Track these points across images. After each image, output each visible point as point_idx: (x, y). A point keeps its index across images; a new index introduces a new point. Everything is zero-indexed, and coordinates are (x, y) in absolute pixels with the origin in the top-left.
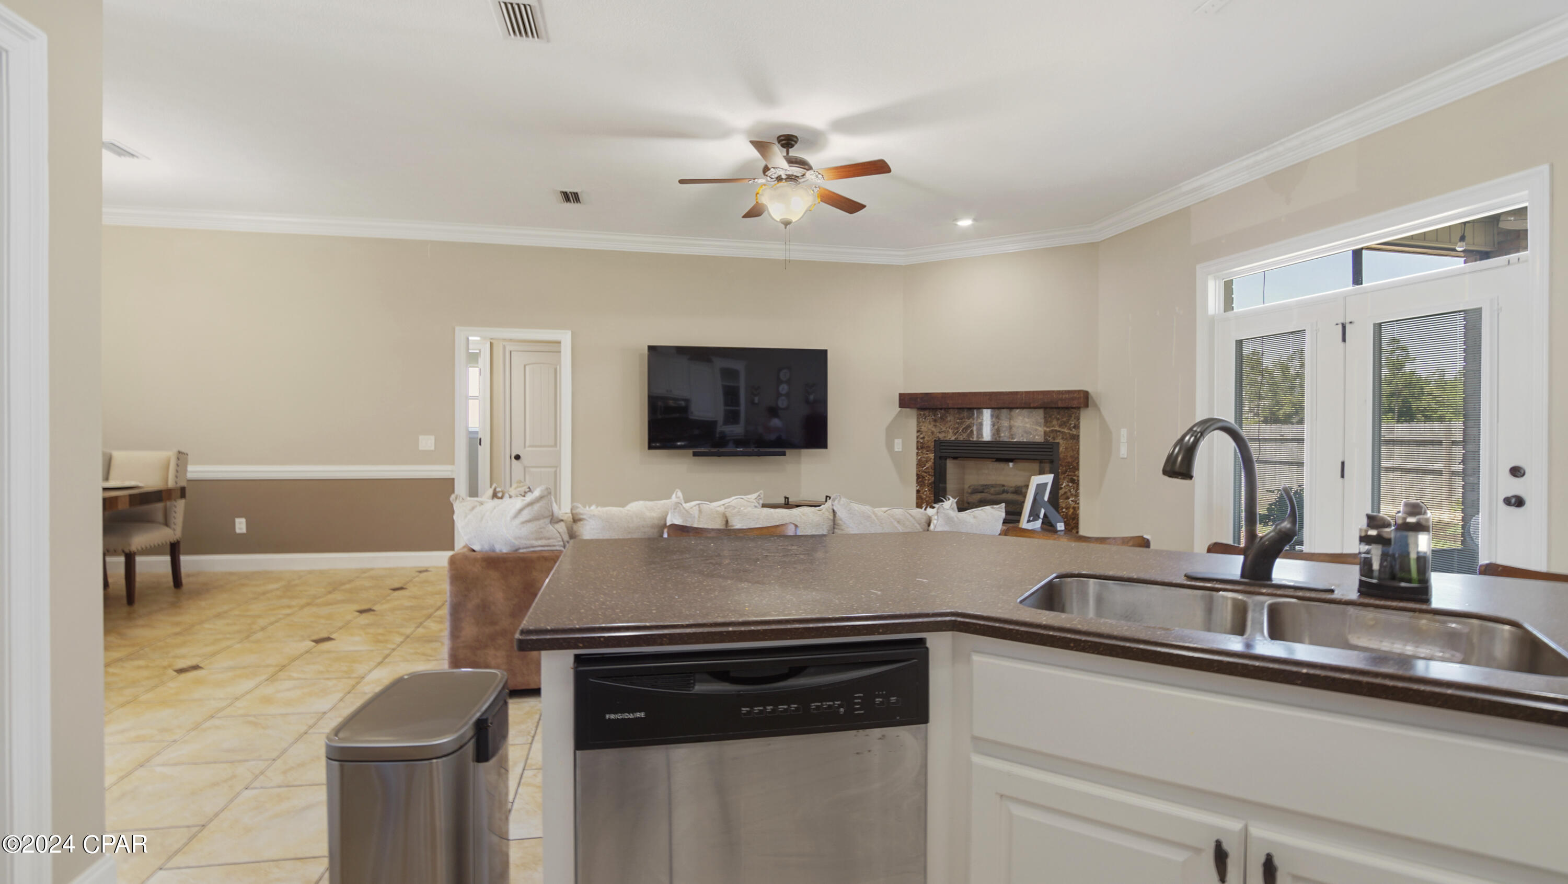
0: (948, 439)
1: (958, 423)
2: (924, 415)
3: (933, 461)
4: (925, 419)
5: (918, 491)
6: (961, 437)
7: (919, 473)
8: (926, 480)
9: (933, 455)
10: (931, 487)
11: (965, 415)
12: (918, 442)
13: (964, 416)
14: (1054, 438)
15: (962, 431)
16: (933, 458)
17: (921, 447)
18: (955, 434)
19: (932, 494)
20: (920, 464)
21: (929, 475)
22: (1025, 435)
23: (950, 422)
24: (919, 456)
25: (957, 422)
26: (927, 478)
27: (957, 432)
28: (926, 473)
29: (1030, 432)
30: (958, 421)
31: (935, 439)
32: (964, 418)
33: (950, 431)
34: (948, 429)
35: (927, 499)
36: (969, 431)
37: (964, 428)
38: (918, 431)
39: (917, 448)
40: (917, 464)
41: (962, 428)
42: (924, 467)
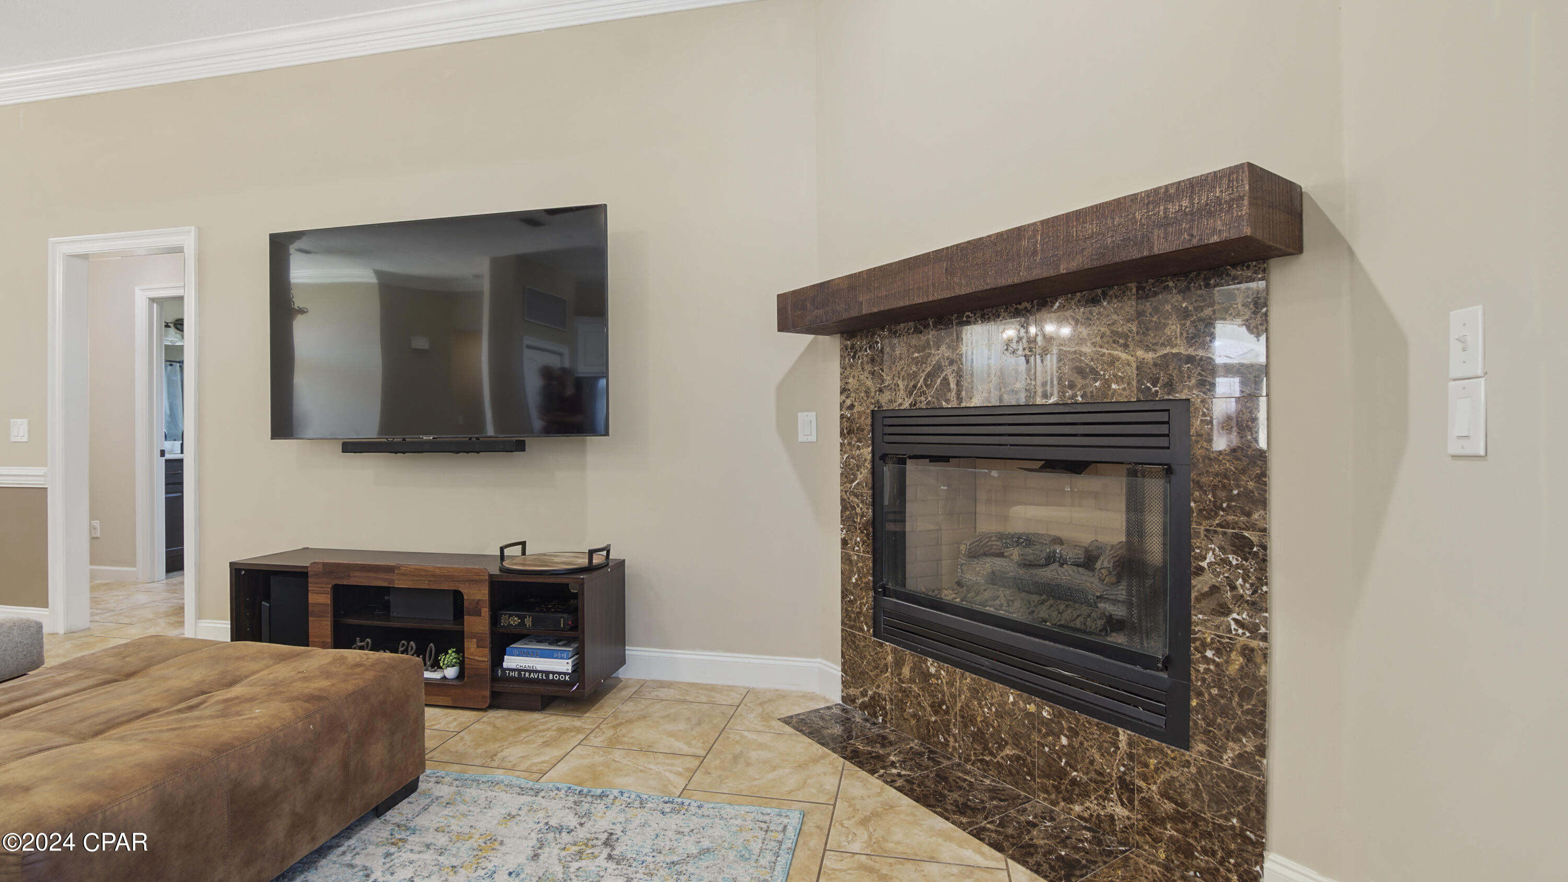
0: (895, 406)
1: (916, 361)
2: (853, 346)
3: (869, 466)
4: (854, 357)
5: (844, 542)
6: (923, 398)
7: (845, 497)
8: (857, 514)
9: (870, 449)
10: (867, 535)
11: (930, 336)
12: (842, 417)
13: (928, 341)
14: (1170, 386)
15: (925, 380)
16: (869, 457)
17: (848, 430)
18: (911, 393)
19: (868, 552)
20: (848, 474)
21: (862, 502)
22: (1080, 382)
23: (901, 359)
24: (845, 453)
25: (913, 359)
26: (858, 510)
27: (915, 387)
28: (856, 496)
29: (1094, 371)
30: (916, 355)
31: (872, 407)
32: (930, 349)
33: (900, 383)
34: (896, 379)
35: (860, 564)
36: (939, 381)
37: (929, 375)
38: (843, 391)
39: (842, 434)
40: (842, 474)
41: (923, 375)
42: (853, 481)
